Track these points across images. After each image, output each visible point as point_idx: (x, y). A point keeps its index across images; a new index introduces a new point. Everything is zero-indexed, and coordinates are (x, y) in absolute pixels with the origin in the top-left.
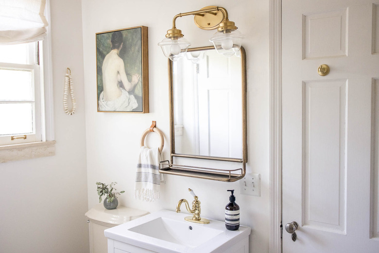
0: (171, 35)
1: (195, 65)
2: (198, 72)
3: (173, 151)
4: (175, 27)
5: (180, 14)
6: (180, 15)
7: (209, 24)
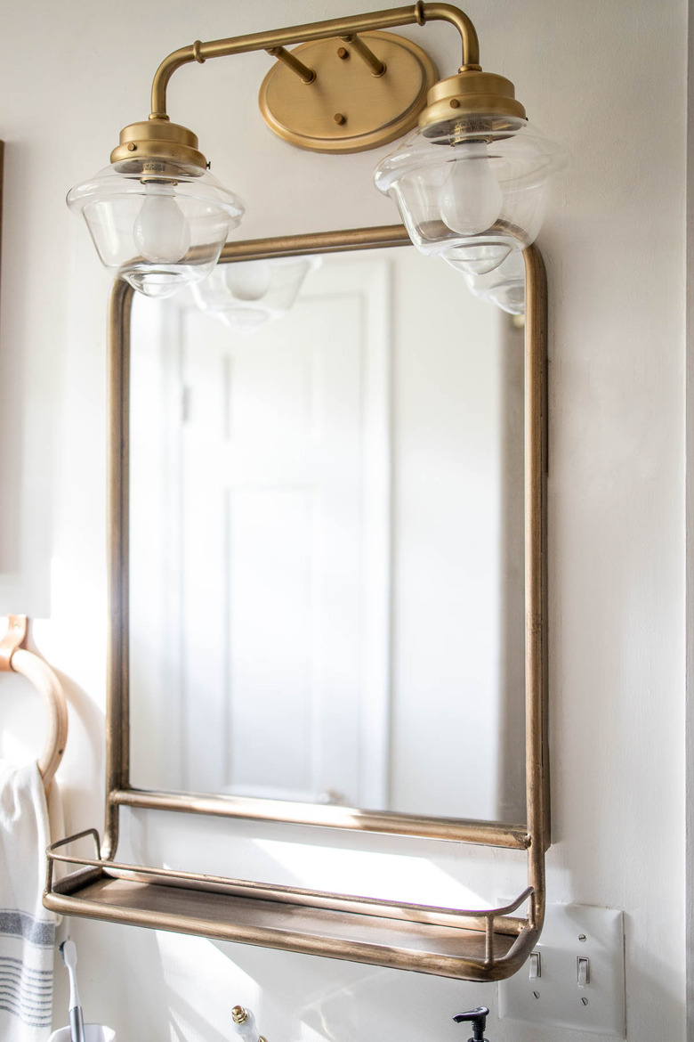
0: (141, 152)
1: (176, 392)
2: (185, 415)
3: (120, 779)
4: (161, 114)
5: (199, 45)
6: (199, 53)
7: (343, 121)
